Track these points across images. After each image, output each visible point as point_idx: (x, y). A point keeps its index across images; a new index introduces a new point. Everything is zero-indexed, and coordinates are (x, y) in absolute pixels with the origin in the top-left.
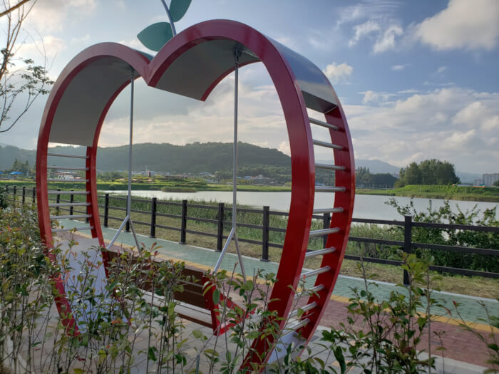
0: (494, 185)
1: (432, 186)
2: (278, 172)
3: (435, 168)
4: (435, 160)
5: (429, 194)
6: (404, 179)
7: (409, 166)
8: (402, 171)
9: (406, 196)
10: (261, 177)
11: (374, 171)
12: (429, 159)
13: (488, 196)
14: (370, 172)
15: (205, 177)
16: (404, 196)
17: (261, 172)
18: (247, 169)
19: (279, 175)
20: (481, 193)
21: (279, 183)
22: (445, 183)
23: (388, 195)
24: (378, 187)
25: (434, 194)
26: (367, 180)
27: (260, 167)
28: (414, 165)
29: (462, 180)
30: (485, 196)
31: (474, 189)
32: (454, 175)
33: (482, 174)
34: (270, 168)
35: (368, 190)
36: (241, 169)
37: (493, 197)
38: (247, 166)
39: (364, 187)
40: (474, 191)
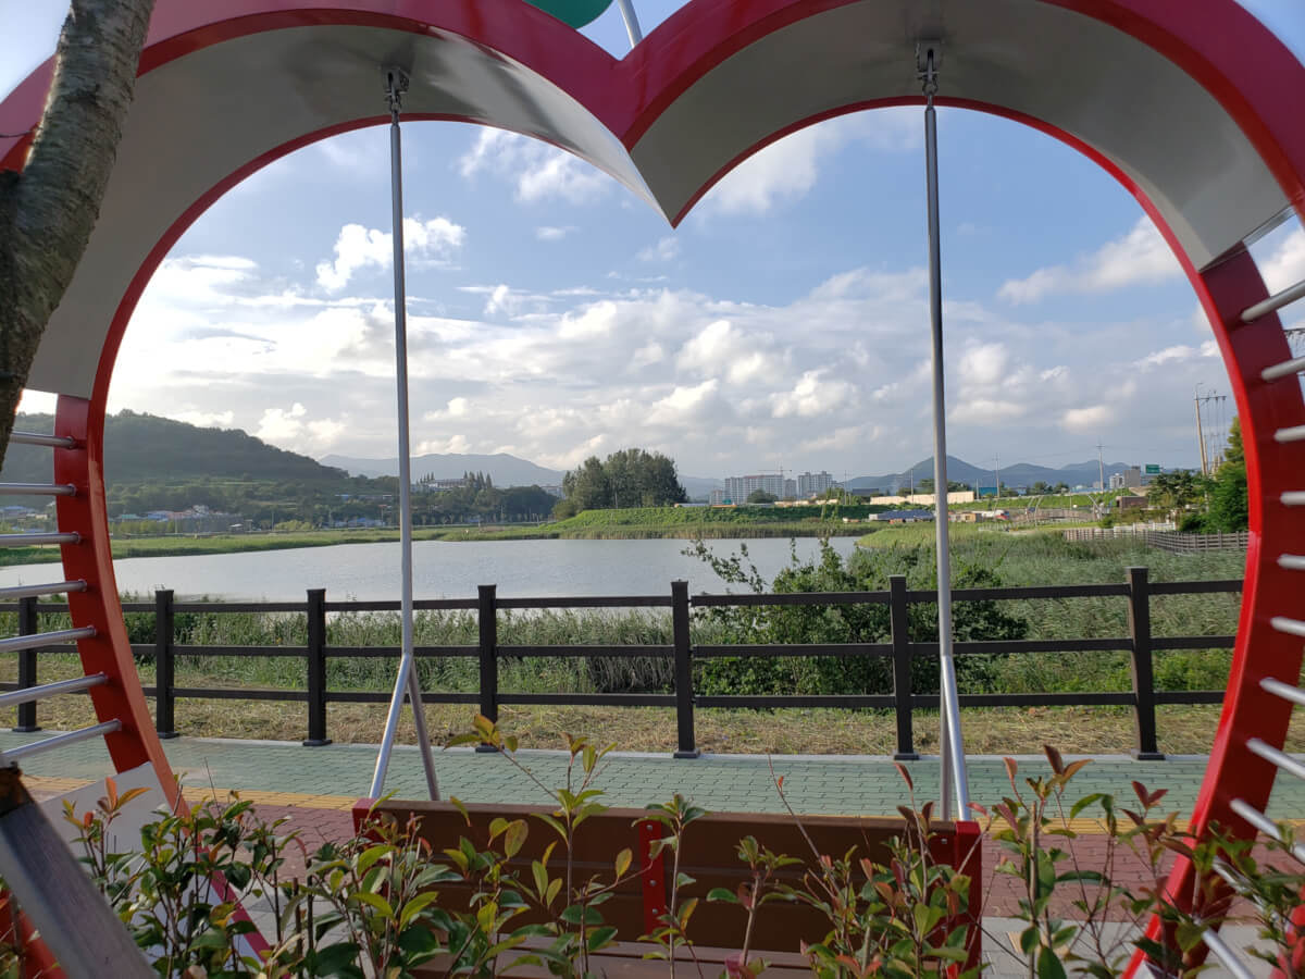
0: (749, 500)
1: (635, 510)
2: (250, 495)
3: (638, 468)
4: (636, 451)
5: (632, 528)
6: (574, 499)
7: (583, 466)
8: (569, 479)
9: (584, 537)
10: (200, 511)
11: (502, 483)
12: (625, 450)
13: (746, 526)
14: (493, 484)
15: (15, 523)
16: (577, 537)
17: (200, 497)
18: (155, 489)
19: (255, 502)
20: (731, 519)
21: (256, 525)
22: (659, 501)
23: (542, 537)
24: (515, 520)
25: (641, 527)
26: (486, 504)
27: (197, 482)
28: (593, 464)
29: (690, 494)
30: (739, 527)
31: (717, 511)
32: (675, 482)
33: (722, 479)
34: (226, 485)
35: (495, 529)
36: (134, 490)
37: (755, 527)
38: (151, 482)
39: (483, 523)
40: (717, 517)
